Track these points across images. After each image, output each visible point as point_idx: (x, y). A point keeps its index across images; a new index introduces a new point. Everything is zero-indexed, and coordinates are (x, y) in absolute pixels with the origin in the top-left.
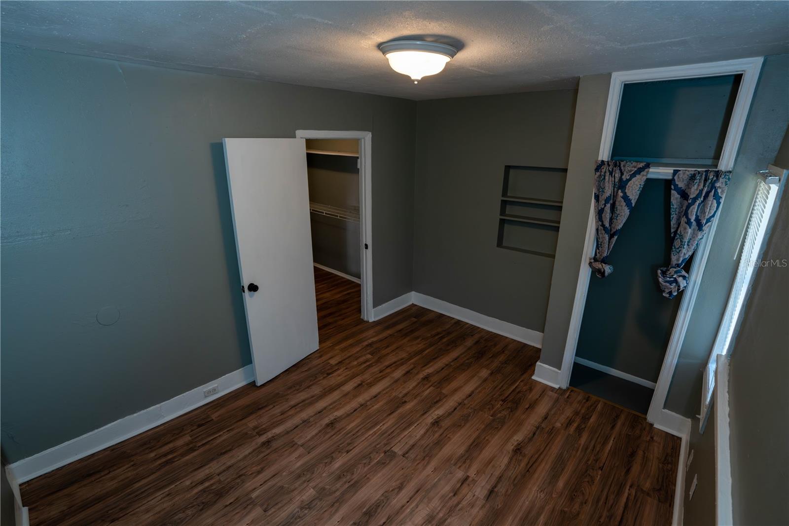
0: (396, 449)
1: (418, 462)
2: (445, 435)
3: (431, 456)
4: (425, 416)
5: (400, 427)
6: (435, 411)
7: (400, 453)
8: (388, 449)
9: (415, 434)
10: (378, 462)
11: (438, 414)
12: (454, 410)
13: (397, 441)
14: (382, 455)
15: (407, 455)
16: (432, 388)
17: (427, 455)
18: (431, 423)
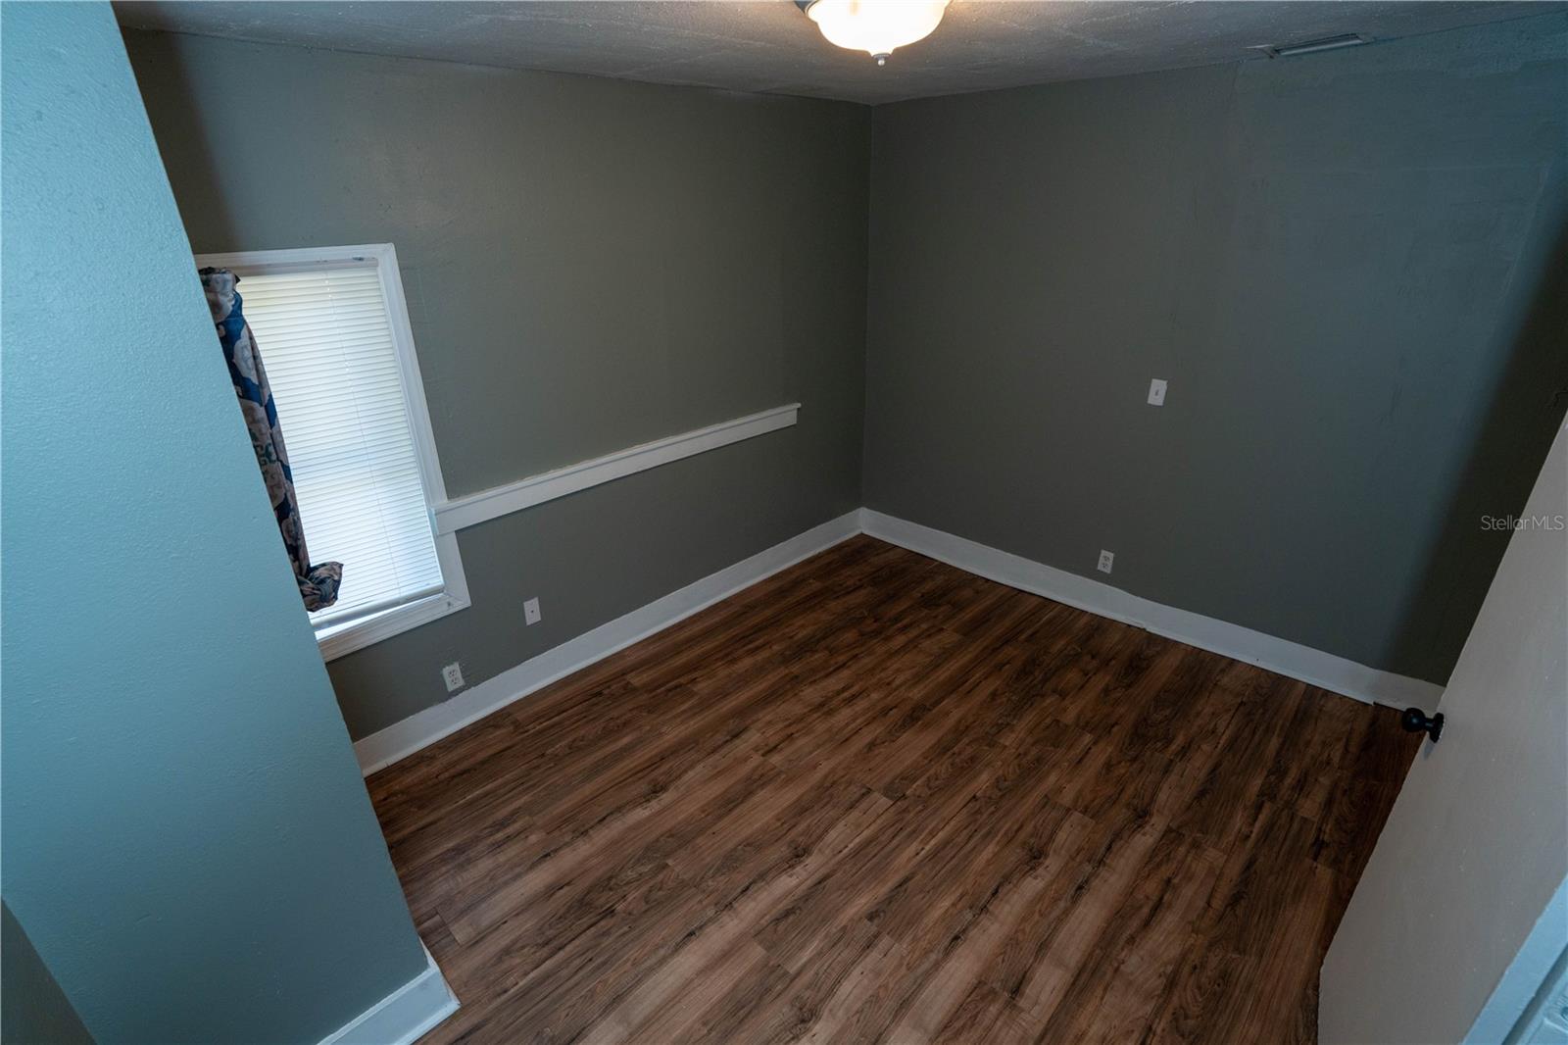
0: (884, 802)
1: (844, 779)
2: (785, 826)
3: (819, 788)
4: (824, 871)
5: (879, 848)
6: (797, 887)
7: (876, 795)
8: (899, 803)
9: (848, 831)
10: (914, 780)
11: (791, 876)
12: (747, 888)
13: (883, 817)
14: (908, 793)
15: (864, 790)
16: (793, 969)
17: (828, 789)
18: (810, 854)
